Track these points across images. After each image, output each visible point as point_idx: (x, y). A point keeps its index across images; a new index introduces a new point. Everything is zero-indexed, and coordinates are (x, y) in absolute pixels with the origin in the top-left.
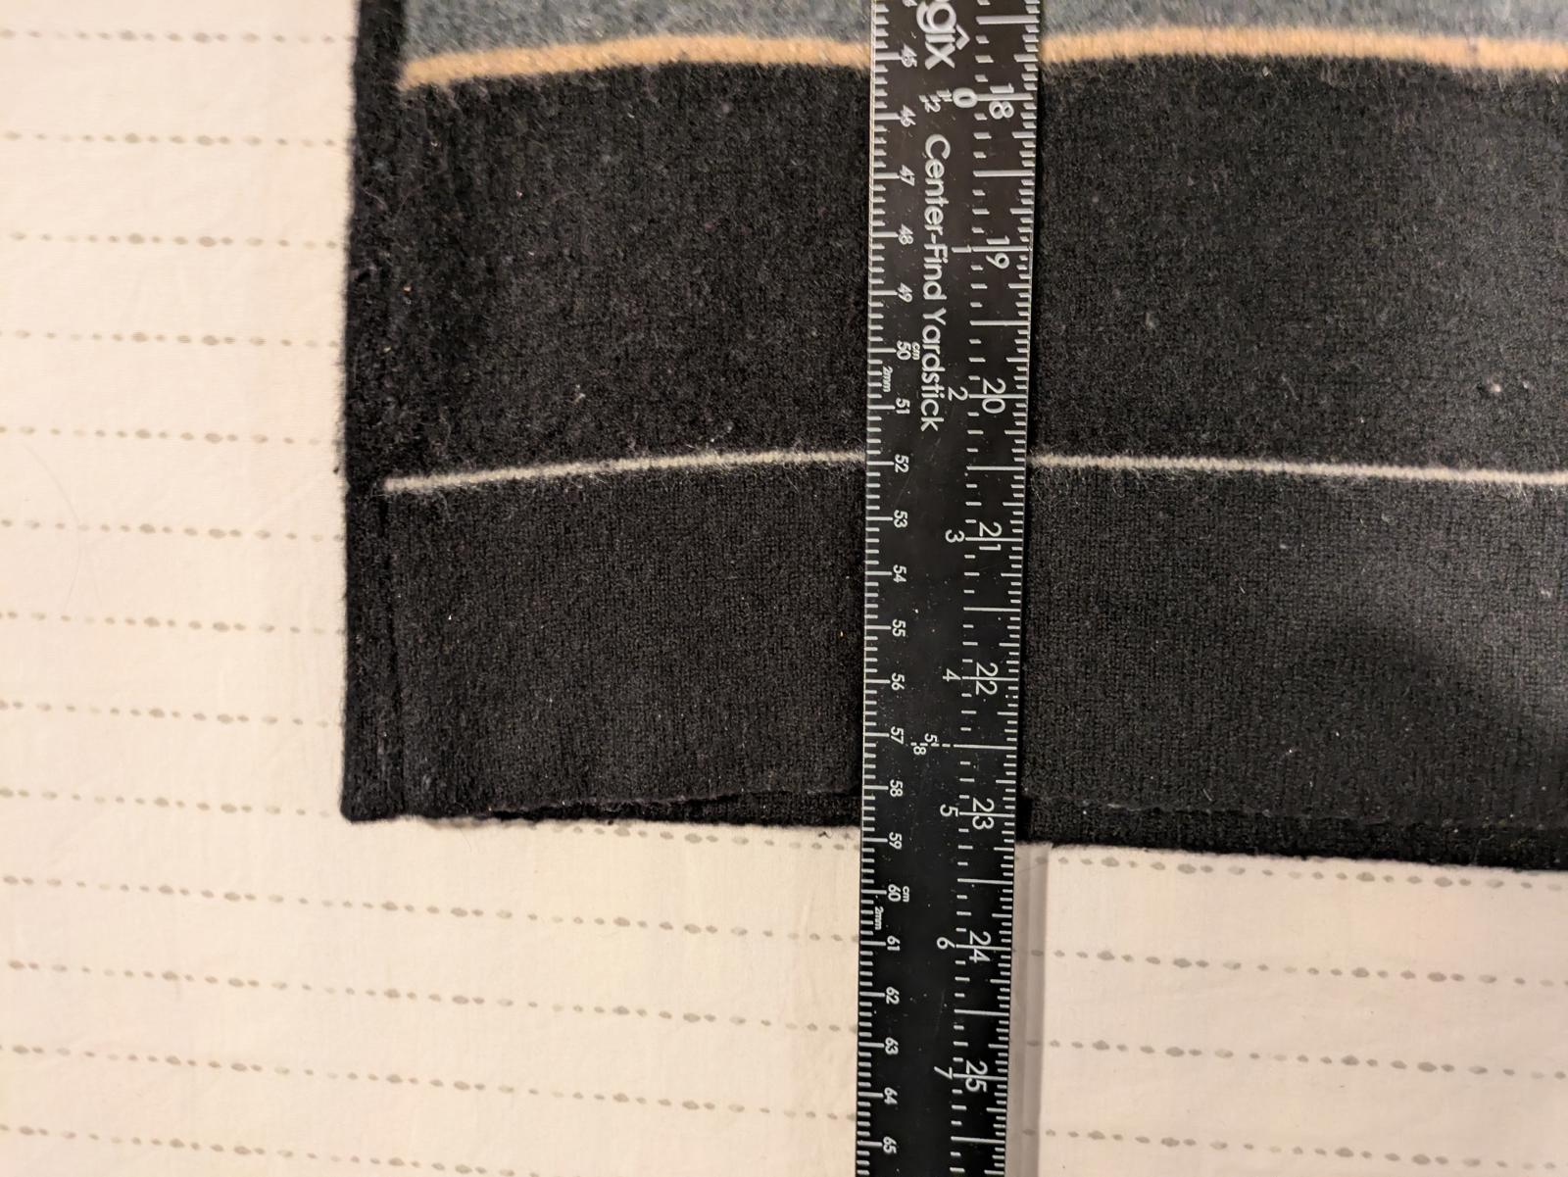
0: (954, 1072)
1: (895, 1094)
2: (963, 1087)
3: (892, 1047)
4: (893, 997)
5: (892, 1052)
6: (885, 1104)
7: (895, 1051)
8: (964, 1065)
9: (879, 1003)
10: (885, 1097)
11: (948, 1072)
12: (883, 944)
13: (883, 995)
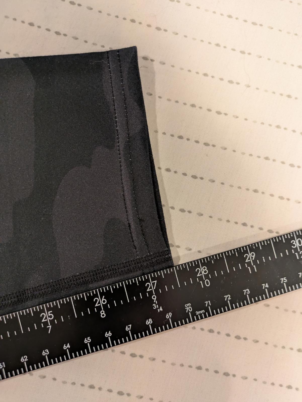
0: (48, 325)
1: (65, 345)
2: (54, 320)
3: (46, 352)
4: (25, 359)
5: (48, 351)
6: (70, 347)
7: (47, 350)
8: (43, 323)
9: (29, 363)
10: (68, 348)
11: (49, 327)
12: (3, 370)
13: (25, 363)
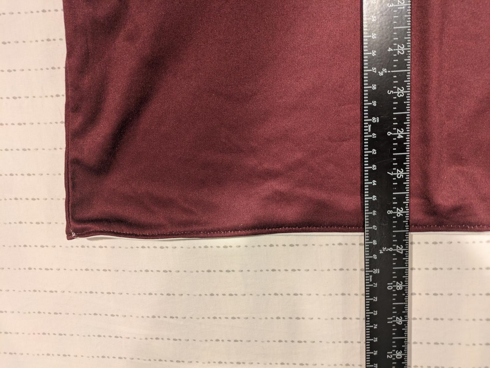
0: (393, 173)
1: (376, 182)
2: (396, 178)
4: (374, 152)
5: (374, 169)
8: (396, 170)
10: (373, 183)
12: (371, 136)
13: (371, 152)
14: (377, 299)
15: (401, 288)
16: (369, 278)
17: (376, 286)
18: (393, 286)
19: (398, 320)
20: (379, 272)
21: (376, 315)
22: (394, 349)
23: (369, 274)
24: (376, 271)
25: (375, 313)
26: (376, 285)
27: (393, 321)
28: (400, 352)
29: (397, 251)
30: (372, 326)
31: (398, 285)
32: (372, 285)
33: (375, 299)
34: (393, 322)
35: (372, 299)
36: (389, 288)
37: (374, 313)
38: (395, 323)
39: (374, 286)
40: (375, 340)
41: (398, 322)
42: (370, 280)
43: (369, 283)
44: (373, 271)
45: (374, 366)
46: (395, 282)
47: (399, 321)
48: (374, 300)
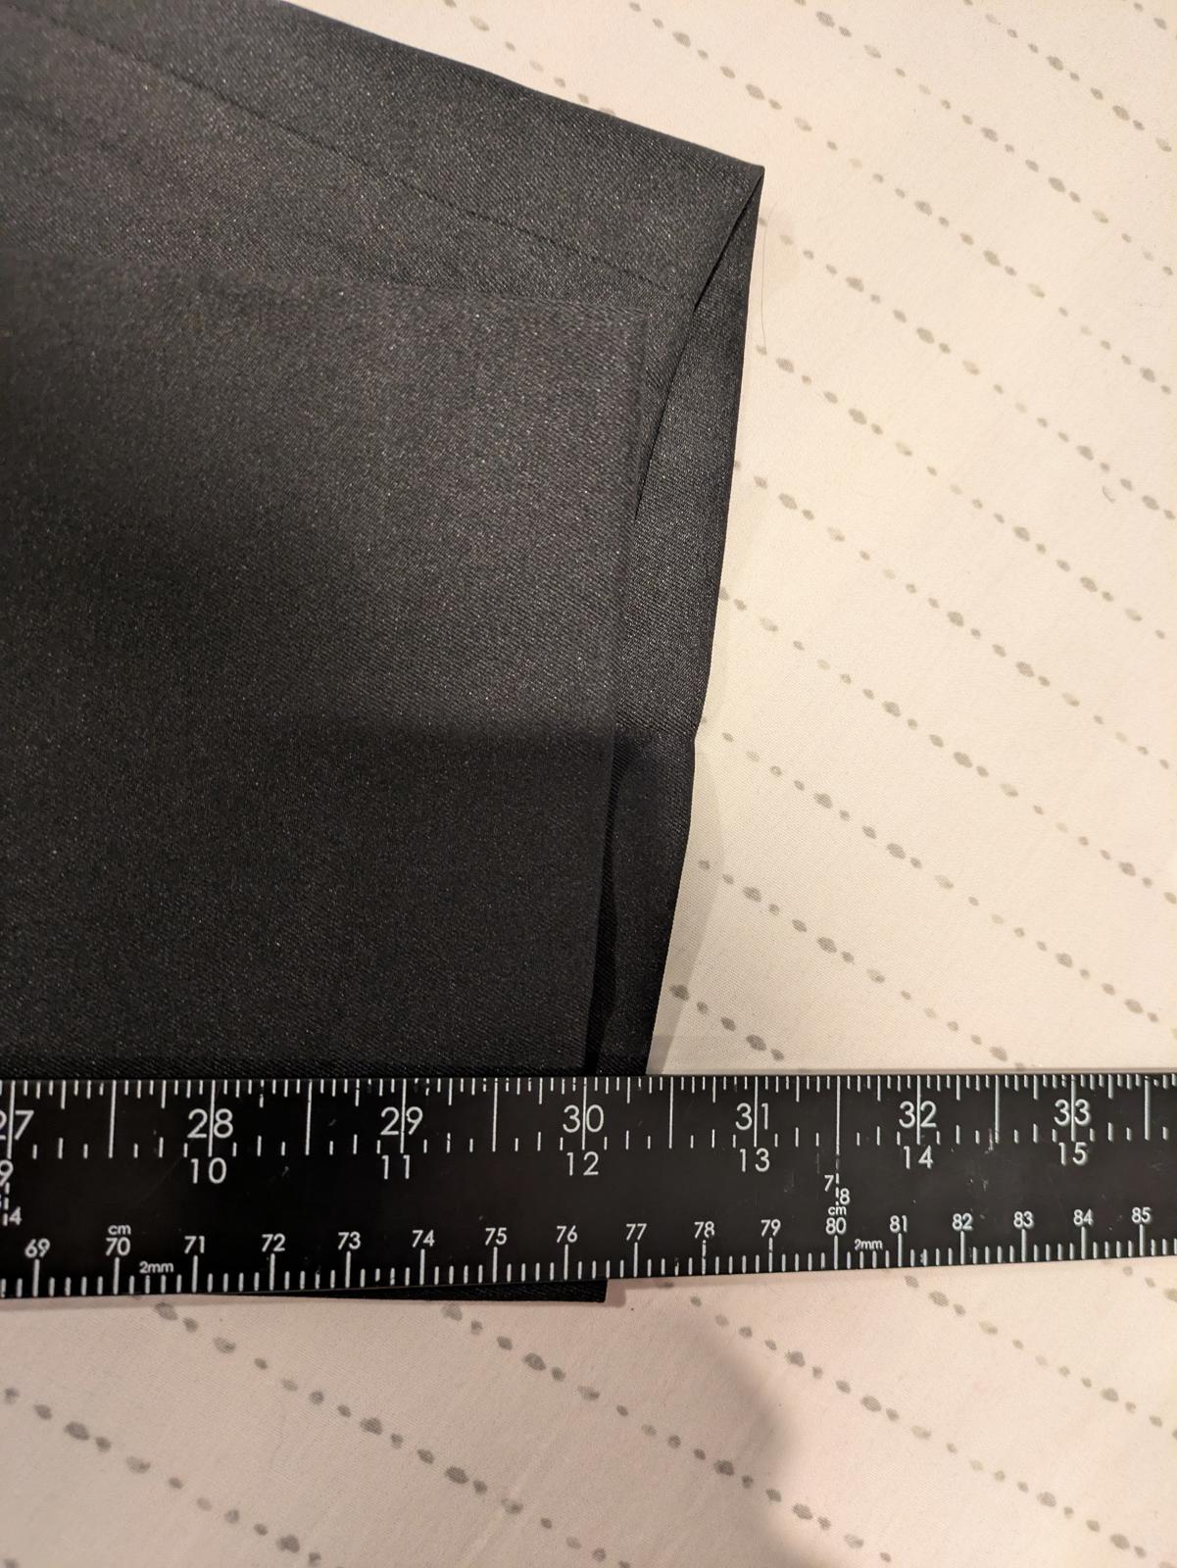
14: (274, 1234)
15: (224, 1117)
16: (155, 1278)
17: (202, 1238)
18: (210, 1154)
19: (397, 1127)
20: (124, 1227)
21: (360, 1239)
22: (550, 1142)
23: (132, 1279)
24: (119, 1240)
25: (350, 1240)
26: (197, 1242)
27: (402, 1151)
28: (572, 1112)
29: (17, 1137)
30: (423, 1252)
31: (205, 1129)
32: (196, 1258)
33: (274, 1243)
34: (405, 1153)
35: (273, 1256)
36: (217, 1175)
37: (351, 1245)
38: (413, 1143)
39: (202, 1250)
40: (501, 1239)
41: (408, 1126)
42: (164, 1273)
43: (179, 1278)
44: (115, 1253)
45: (639, 1238)
46: (186, 1146)
47: (405, 1119)
48: (277, 1249)
